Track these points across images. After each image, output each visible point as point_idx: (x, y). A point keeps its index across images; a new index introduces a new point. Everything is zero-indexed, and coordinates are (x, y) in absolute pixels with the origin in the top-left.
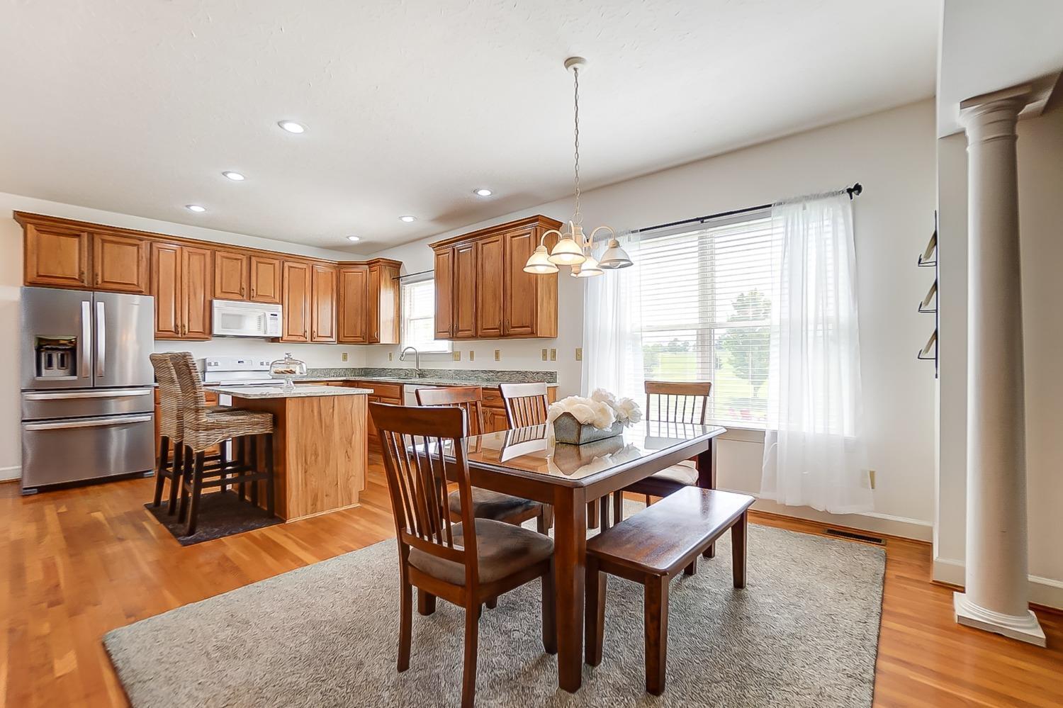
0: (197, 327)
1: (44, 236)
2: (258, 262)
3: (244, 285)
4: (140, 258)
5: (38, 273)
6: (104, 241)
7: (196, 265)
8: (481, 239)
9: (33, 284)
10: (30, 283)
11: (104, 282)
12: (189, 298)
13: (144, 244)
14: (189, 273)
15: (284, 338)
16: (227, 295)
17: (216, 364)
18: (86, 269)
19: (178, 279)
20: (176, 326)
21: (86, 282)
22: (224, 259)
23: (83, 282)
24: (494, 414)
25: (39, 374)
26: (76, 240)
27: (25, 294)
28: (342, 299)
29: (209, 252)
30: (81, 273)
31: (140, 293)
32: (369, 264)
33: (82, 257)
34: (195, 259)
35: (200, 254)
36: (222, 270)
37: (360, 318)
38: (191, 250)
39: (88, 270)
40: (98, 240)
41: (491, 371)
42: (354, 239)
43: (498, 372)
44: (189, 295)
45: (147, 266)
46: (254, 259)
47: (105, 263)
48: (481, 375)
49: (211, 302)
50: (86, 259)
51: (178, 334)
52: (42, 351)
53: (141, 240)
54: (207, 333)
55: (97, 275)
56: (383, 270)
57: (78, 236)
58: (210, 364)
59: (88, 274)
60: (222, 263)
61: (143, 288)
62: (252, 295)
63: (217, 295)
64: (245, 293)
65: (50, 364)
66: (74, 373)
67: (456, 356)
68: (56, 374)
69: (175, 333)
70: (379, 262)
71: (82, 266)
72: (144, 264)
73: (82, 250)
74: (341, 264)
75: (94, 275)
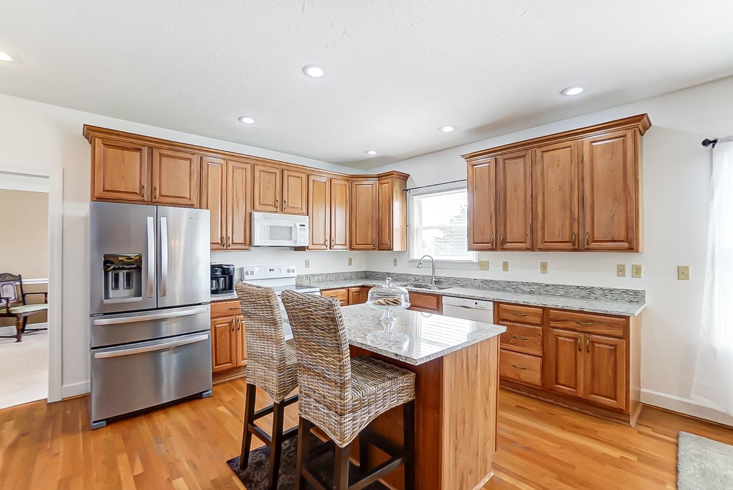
0: (239, 238)
1: (110, 150)
2: (289, 176)
3: (278, 198)
4: (192, 172)
5: (104, 188)
6: (161, 155)
7: (239, 178)
8: (539, 147)
9: (99, 199)
10: (97, 199)
11: (161, 195)
12: (233, 211)
13: (195, 158)
14: (233, 186)
15: (310, 248)
16: (266, 208)
17: (252, 273)
18: (146, 183)
19: (223, 192)
20: (222, 238)
21: (145, 196)
22: (262, 173)
23: (143, 196)
24: (593, 342)
25: (107, 296)
26: (138, 154)
27: (93, 210)
28: (354, 209)
29: (249, 167)
30: (142, 187)
31: (191, 206)
32: (380, 177)
33: (143, 172)
34: (238, 172)
35: (242, 168)
36: (260, 184)
37: (370, 226)
38: (235, 164)
39: (147, 184)
40: (156, 153)
41: (537, 284)
42: (372, 153)
43: (547, 286)
44: (233, 208)
45: (197, 180)
46: (286, 173)
47: (163, 177)
48: (522, 287)
49: (251, 214)
50: (146, 173)
51: (224, 246)
52: (109, 271)
53: (193, 154)
54: (248, 243)
55: (155, 189)
56: (395, 182)
57: (140, 150)
58: (247, 273)
59: (148, 189)
60: (260, 176)
61: (195, 201)
62: (284, 207)
63: (256, 208)
64: (278, 204)
65: (116, 286)
66: (139, 294)
67: (484, 266)
68: (121, 295)
69: (221, 244)
70: (392, 174)
71: (142, 181)
72: (195, 176)
73: (143, 164)
74: (353, 177)
75: (153, 190)
